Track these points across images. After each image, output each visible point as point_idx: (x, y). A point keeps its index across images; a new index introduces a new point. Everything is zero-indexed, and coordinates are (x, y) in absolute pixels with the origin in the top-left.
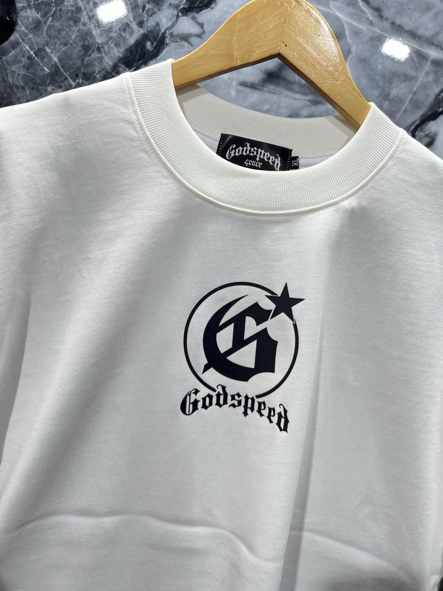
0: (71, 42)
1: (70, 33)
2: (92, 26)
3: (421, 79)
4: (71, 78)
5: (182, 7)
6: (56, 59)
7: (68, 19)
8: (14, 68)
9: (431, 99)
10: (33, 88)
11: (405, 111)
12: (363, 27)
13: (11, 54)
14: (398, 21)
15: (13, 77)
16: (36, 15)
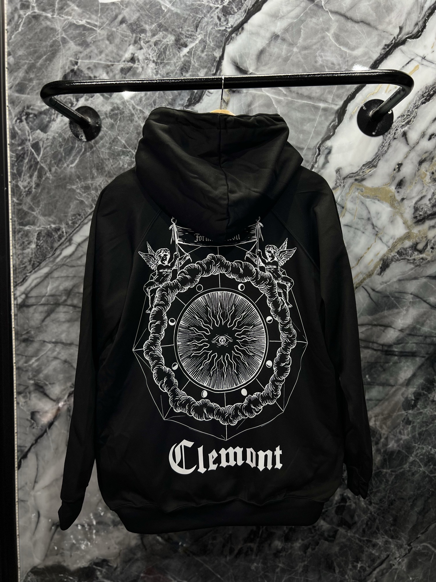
0: (131, 131)
1: (130, 127)
2: (140, 122)
3: (318, 119)
4: (133, 149)
5: (185, 104)
6: (124, 142)
7: (127, 120)
8: (103, 150)
9: (325, 129)
10: (114, 158)
11: (312, 138)
12: (282, 98)
13: (100, 143)
14: (300, 92)
15: (103, 154)
16: (111, 121)
